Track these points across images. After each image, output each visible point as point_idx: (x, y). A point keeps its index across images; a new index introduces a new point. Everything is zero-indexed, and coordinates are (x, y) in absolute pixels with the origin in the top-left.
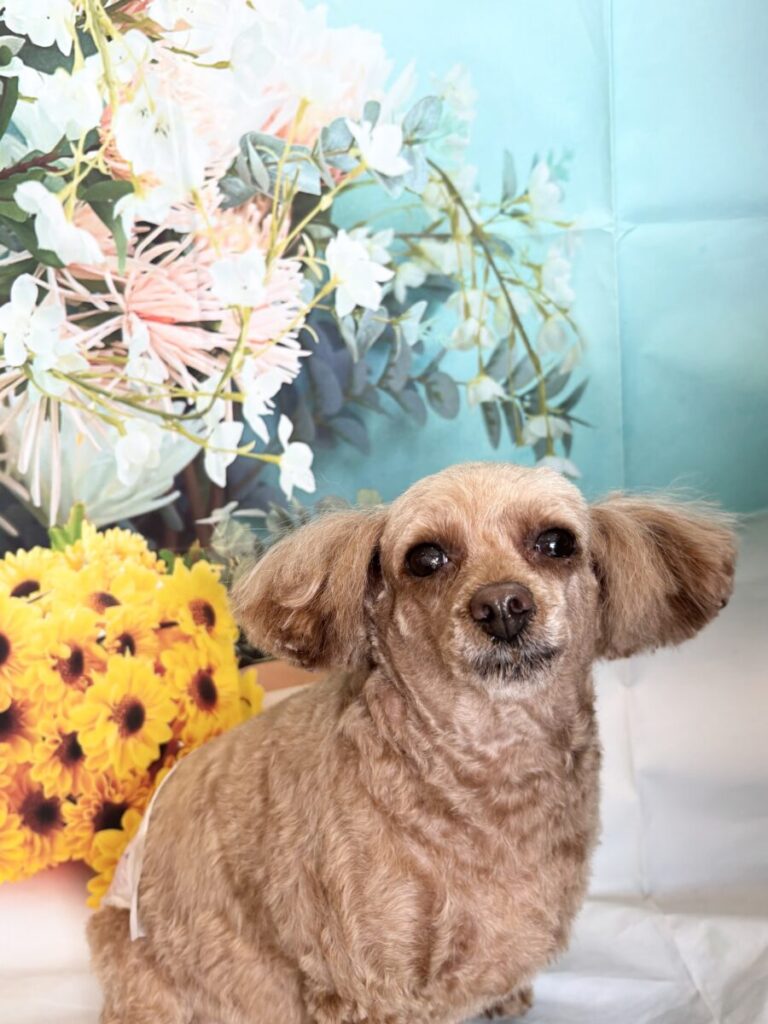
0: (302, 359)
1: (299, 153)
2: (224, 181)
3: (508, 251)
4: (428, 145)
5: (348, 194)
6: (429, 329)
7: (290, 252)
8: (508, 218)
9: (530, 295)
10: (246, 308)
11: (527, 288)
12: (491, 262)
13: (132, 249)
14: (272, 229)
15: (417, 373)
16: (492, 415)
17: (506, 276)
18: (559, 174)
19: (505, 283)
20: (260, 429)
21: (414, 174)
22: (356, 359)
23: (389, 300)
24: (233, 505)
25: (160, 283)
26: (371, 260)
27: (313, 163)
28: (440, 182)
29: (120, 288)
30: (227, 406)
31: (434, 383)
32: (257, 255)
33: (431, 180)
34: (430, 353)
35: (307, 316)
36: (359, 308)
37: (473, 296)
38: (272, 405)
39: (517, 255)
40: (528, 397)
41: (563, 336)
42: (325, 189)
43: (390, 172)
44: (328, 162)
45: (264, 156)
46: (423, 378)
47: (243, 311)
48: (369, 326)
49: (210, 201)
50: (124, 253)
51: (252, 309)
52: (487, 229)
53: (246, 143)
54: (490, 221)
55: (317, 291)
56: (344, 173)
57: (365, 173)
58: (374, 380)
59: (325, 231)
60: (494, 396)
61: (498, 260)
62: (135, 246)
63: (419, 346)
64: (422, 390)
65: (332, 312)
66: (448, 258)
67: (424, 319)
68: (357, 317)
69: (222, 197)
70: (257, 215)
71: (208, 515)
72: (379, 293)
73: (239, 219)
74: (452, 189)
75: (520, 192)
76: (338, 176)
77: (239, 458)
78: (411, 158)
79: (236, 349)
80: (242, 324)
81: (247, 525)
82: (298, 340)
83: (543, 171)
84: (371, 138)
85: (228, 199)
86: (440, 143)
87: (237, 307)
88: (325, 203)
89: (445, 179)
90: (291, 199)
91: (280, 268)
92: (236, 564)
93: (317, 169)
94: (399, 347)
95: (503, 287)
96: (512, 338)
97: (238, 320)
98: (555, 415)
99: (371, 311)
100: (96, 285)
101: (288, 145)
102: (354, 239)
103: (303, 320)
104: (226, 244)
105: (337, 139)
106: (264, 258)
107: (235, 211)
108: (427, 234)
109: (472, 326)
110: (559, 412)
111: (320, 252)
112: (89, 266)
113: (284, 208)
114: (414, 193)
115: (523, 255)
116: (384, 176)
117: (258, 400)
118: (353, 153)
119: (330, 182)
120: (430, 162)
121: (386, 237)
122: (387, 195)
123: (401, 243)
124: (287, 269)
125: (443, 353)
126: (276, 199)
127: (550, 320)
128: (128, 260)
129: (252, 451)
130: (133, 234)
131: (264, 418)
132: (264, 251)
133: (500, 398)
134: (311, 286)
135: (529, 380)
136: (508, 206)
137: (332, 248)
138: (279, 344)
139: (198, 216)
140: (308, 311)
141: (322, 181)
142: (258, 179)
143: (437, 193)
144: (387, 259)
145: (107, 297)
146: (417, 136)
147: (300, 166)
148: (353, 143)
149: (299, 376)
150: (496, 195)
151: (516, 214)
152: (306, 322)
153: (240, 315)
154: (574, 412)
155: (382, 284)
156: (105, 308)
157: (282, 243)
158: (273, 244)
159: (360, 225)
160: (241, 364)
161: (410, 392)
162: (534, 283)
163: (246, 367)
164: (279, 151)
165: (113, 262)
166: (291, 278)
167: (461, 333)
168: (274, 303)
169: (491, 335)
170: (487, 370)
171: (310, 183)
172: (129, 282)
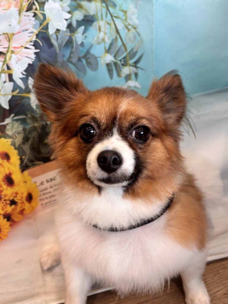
0: (36, 53)
3: (115, 5)
6: (86, 37)
7: (29, 9)
9: (123, 23)
10: (11, 34)
11: (122, 20)
12: (108, 10)
15: (82, 55)
16: (110, 68)
17: (114, 15)
19: (113, 18)
20: (20, 83)
22: (58, 51)
23: (70, 26)
24: (12, 115)
26: (62, 10)
30: (6, 75)
31: (89, 58)
32: (14, 10)
34: (87, 46)
35: (37, 35)
36: (58, 30)
37: (102, 23)
38: (25, 73)
39: (118, 7)
40: (123, 60)
41: (135, 37)
46: (84, 57)
47: (9, 35)
48: (63, 37)
51: (13, 34)
55: (41, 24)
58: (65, 59)
60: (111, 61)
61: (111, 9)
63: (82, 44)
64: (84, 61)
65: (47, 33)
67: (84, 33)
68: (57, 34)
71: (3, 121)
72: (66, 24)
77: (13, 96)
79: (8, 51)
80: (9, 41)
81: (19, 122)
82: (33, 45)
87: (7, 34)
91: (25, 16)
92: (16, 137)
94: (75, 45)
95: (113, 19)
96: (116, 39)
97: (8, 39)
98: (132, 66)
99: (63, 31)
103: (35, 37)
104: (0, 6)
106: (18, 12)
109: (102, 35)
110: (134, 65)
111: (42, 8)
115: (120, 7)
117: (18, 71)
121: (68, 0)
123: (74, 3)
124: (28, 16)
125: (91, 46)
127: (130, 32)
129: (18, 93)
131: (21, 79)
132: (18, 9)
133: (113, 61)
134: (38, 22)
135: (123, 54)
137: (47, 6)
138: (26, 48)
140: (37, 33)
144: (68, 9)
149: (35, 60)
152: (37, 38)
153: (8, 37)
154: (139, 65)
155: (66, 20)
158: (21, 5)
160: (10, 58)
161: (80, 63)
162: (124, 18)
163: (12, 59)
166: (30, 20)
167: (98, 38)
168: (23, 31)
169: (109, 38)
170: (108, 51)
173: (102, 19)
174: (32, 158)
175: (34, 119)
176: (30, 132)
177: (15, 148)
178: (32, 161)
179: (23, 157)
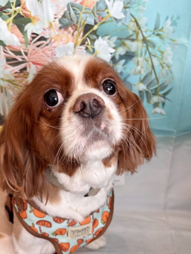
1: (88, 11)
2: (61, 20)
3: (154, 46)
4: (131, 9)
5: (103, 25)
6: (125, 68)
7: (83, 44)
8: (155, 36)
9: (159, 61)
11: (158, 58)
12: (148, 49)
13: (30, 42)
14: (77, 36)
16: (142, 94)
17: (152, 54)
18: (174, 24)
21: (125, 19)
23: (113, 59)
25: (39, 53)
26: (109, 46)
27: (92, 14)
28: (134, 22)
29: (26, 54)
32: (71, 44)
33: (131, 21)
37: (140, 59)
39: (157, 48)
40: (154, 90)
41: (167, 74)
42: (96, 23)
43: (118, 18)
44: (98, 14)
45: (75, 11)
49: (56, 26)
50: (27, 43)
52: (148, 39)
53: (69, 6)
54: (149, 36)
56: (102, 18)
57: (110, 18)
59: (95, 37)
60: (143, 89)
61: (150, 49)
62: (31, 41)
63: (121, 73)
66: (134, 46)
67: (124, 64)
69: (60, 25)
70: (72, 31)
72: (110, 56)
73: (66, 32)
74: (138, 25)
75: (160, 27)
76: (100, 19)
78: (125, 13)
83: (169, 22)
84: (113, 6)
85: (62, 26)
86: (136, 8)
88: (95, 27)
89: (136, 21)
90: (84, 26)
91: (79, 49)
93: (94, 16)
95: (150, 57)
96: (151, 73)
98: (161, 96)
100: (18, 53)
101: (84, 7)
102: (104, 40)
104: (61, 40)
105: (101, 6)
106: (73, 46)
107: (65, 30)
108: (128, 38)
109: (139, 68)
110: (163, 96)
111: (92, 44)
112: (15, 46)
113: (81, 29)
114: (125, 25)
115: (159, 48)
116: (115, 19)
118: (106, 11)
119: (97, 21)
120: (131, 15)
121: (114, 39)
122: (116, 25)
123: (119, 41)
124: (81, 49)
125: (129, 75)
126: (78, 26)
127: (164, 69)
128: (29, 45)
130: (31, 37)
132: (74, 43)
133: (145, 90)
135: (155, 85)
136: (156, 32)
137: (97, 43)
139: (52, 31)
141: (95, 20)
142: (73, 19)
143: (132, 25)
144: (114, 46)
145: (22, 57)
146: (128, 6)
147: (88, 15)
148: (106, 7)
150: (152, 27)
151: (158, 35)
154: (167, 96)
155: (111, 54)
156: (21, 60)
157: (80, 40)
158: (77, 41)
159: (106, 35)
162: (160, 57)
164: (81, 10)
165: (24, 46)
166: (82, 52)
167: (135, 70)
169: (145, 71)
170: (142, 81)
171: (90, 21)
172: (29, 52)
173: (141, 56)
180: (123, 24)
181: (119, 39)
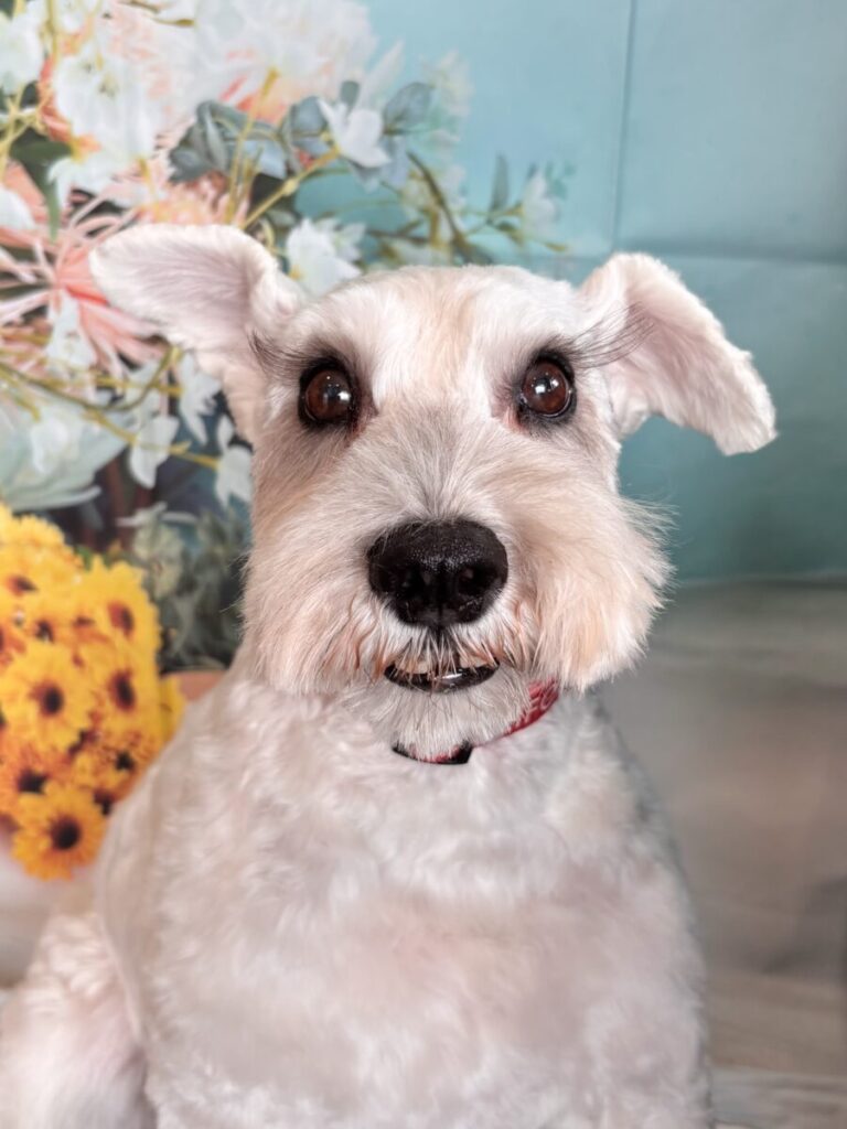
1: (262, 131)
2: (176, 153)
4: (411, 137)
5: (315, 182)
8: (495, 231)
13: (66, 218)
14: (227, 210)
18: (556, 190)
21: (392, 167)
24: (160, 507)
26: (338, 255)
27: (277, 145)
28: (420, 179)
29: (50, 258)
30: (162, 399)
33: (412, 176)
38: (213, 402)
42: (290, 173)
43: (366, 162)
44: (298, 145)
45: (222, 129)
49: (159, 173)
50: (57, 221)
52: (473, 239)
53: (203, 113)
54: (475, 231)
56: (312, 158)
57: (336, 160)
59: (287, 218)
62: (70, 215)
69: (170, 171)
70: (211, 193)
71: (131, 513)
73: (191, 196)
74: (434, 189)
75: (511, 202)
76: (305, 160)
77: (172, 457)
78: (390, 149)
81: (176, 530)
83: (540, 184)
84: (346, 123)
85: (180, 172)
86: (426, 136)
88: (290, 187)
89: (428, 178)
90: (251, 179)
92: (160, 568)
93: (283, 150)
100: (23, 253)
101: (251, 116)
102: (320, 230)
104: (175, 221)
105: (306, 117)
107: (187, 187)
108: (402, 234)
111: (280, 242)
112: (18, 232)
113: (242, 188)
114: (390, 187)
116: (358, 167)
117: (196, 394)
118: (324, 137)
119: (296, 165)
120: (412, 157)
121: (356, 231)
122: (359, 187)
123: (373, 241)
126: (233, 176)
128: (61, 231)
129: (191, 450)
130: (68, 203)
131: (203, 416)
136: (497, 216)
137: (294, 239)
139: (144, 190)
141: (287, 164)
142: (214, 154)
143: (416, 190)
144: (355, 255)
145: (35, 268)
146: (399, 126)
147: (264, 145)
148: (324, 126)
150: (483, 201)
151: (505, 228)
156: (31, 279)
159: (328, 214)
160: (181, 355)
164: (240, 125)
165: (44, 230)
171: (273, 163)
172: (61, 254)
174: (196, 642)
175: (218, 534)
176: (199, 568)
177: (153, 600)
178: (194, 652)
179: (173, 633)
180: (383, 184)
181: (373, 232)
